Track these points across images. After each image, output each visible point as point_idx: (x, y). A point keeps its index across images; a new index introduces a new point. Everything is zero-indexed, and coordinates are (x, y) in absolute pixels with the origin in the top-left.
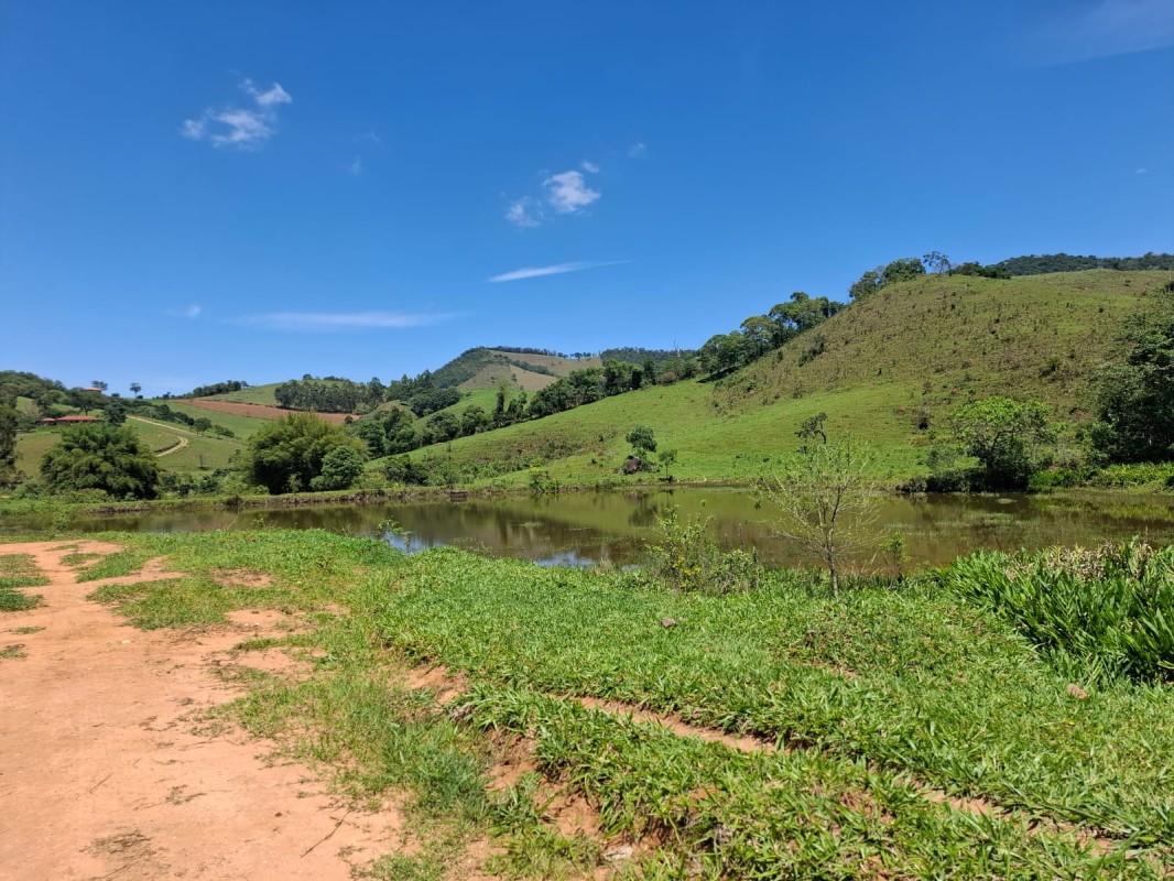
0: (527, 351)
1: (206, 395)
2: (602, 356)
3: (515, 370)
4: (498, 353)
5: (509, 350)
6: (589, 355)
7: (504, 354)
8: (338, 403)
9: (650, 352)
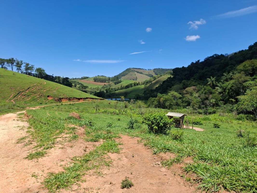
0: (139, 69)
1: (83, 79)
2: (153, 70)
3: (136, 73)
4: (133, 69)
5: (135, 68)
6: (151, 69)
7: (134, 69)
8: (103, 81)
9: (163, 69)
